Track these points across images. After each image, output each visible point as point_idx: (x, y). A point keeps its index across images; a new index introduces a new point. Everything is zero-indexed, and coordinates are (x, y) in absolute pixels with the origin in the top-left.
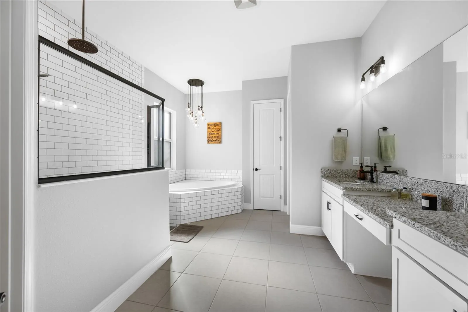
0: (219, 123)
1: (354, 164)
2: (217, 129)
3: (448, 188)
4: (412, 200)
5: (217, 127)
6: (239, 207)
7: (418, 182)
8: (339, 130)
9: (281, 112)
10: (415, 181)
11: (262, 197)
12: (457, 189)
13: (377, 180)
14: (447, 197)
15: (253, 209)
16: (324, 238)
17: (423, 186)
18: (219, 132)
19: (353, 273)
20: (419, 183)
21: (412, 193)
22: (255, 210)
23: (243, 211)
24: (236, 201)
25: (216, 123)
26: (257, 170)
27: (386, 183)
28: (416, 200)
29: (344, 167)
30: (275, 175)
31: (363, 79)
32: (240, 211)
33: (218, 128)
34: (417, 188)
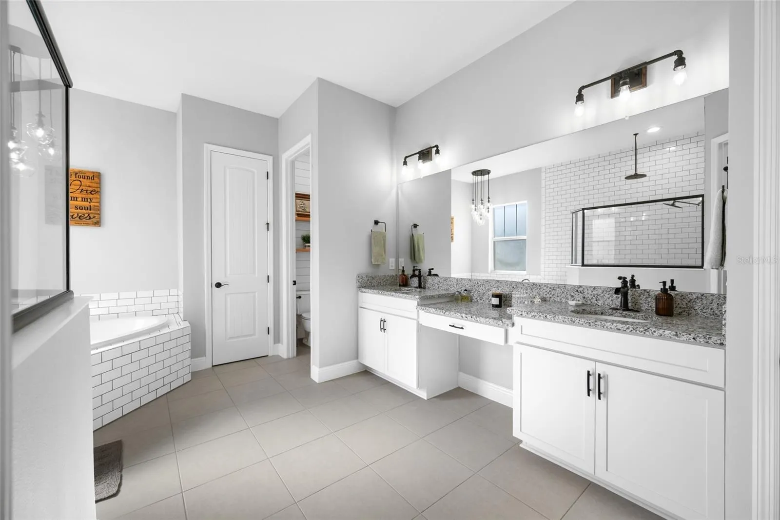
0: (93, 173)
1: (391, 268)
2: (85, 188)
3: (509, 285)
4: (471, 301)
5: (85, 182)
6: (187, 370)
7: (478, 283)
8: (376, 223)
9: (268, 178)
10: (475, 282)
11: (230, 338)
12: (516, 286)
13: (424, 285)
14: (507, 293)
15: (210, 366)
16: (366, 372)
17: (484, 286)
18: (91, 196)
19: (426, 399)
20: (480, 283)
21: (471, 294)
22: (216, 367)
23: (194, 374)
24: (180, 358)
25: (81, 172)
26: (219, 285)
27: (439, 287)
28: (476, 300)
29: (382, 272)
30: (256, 293)
31: (405, 163)
32: (188, 378)
33: (89, 187)
34: (477, 288)
